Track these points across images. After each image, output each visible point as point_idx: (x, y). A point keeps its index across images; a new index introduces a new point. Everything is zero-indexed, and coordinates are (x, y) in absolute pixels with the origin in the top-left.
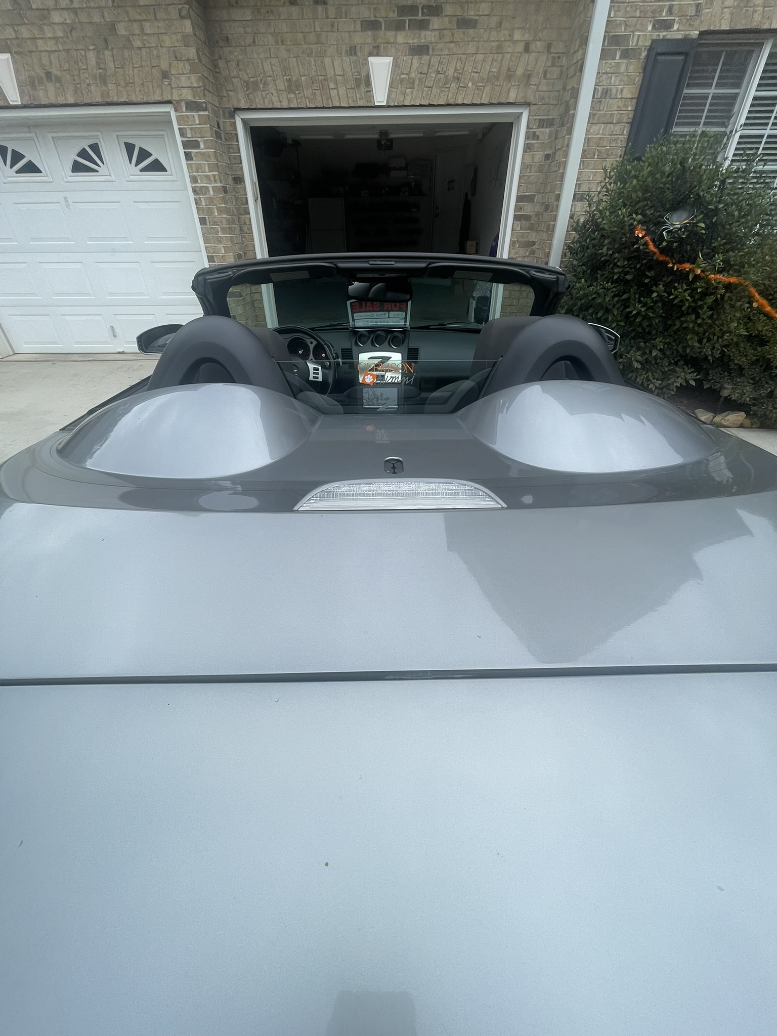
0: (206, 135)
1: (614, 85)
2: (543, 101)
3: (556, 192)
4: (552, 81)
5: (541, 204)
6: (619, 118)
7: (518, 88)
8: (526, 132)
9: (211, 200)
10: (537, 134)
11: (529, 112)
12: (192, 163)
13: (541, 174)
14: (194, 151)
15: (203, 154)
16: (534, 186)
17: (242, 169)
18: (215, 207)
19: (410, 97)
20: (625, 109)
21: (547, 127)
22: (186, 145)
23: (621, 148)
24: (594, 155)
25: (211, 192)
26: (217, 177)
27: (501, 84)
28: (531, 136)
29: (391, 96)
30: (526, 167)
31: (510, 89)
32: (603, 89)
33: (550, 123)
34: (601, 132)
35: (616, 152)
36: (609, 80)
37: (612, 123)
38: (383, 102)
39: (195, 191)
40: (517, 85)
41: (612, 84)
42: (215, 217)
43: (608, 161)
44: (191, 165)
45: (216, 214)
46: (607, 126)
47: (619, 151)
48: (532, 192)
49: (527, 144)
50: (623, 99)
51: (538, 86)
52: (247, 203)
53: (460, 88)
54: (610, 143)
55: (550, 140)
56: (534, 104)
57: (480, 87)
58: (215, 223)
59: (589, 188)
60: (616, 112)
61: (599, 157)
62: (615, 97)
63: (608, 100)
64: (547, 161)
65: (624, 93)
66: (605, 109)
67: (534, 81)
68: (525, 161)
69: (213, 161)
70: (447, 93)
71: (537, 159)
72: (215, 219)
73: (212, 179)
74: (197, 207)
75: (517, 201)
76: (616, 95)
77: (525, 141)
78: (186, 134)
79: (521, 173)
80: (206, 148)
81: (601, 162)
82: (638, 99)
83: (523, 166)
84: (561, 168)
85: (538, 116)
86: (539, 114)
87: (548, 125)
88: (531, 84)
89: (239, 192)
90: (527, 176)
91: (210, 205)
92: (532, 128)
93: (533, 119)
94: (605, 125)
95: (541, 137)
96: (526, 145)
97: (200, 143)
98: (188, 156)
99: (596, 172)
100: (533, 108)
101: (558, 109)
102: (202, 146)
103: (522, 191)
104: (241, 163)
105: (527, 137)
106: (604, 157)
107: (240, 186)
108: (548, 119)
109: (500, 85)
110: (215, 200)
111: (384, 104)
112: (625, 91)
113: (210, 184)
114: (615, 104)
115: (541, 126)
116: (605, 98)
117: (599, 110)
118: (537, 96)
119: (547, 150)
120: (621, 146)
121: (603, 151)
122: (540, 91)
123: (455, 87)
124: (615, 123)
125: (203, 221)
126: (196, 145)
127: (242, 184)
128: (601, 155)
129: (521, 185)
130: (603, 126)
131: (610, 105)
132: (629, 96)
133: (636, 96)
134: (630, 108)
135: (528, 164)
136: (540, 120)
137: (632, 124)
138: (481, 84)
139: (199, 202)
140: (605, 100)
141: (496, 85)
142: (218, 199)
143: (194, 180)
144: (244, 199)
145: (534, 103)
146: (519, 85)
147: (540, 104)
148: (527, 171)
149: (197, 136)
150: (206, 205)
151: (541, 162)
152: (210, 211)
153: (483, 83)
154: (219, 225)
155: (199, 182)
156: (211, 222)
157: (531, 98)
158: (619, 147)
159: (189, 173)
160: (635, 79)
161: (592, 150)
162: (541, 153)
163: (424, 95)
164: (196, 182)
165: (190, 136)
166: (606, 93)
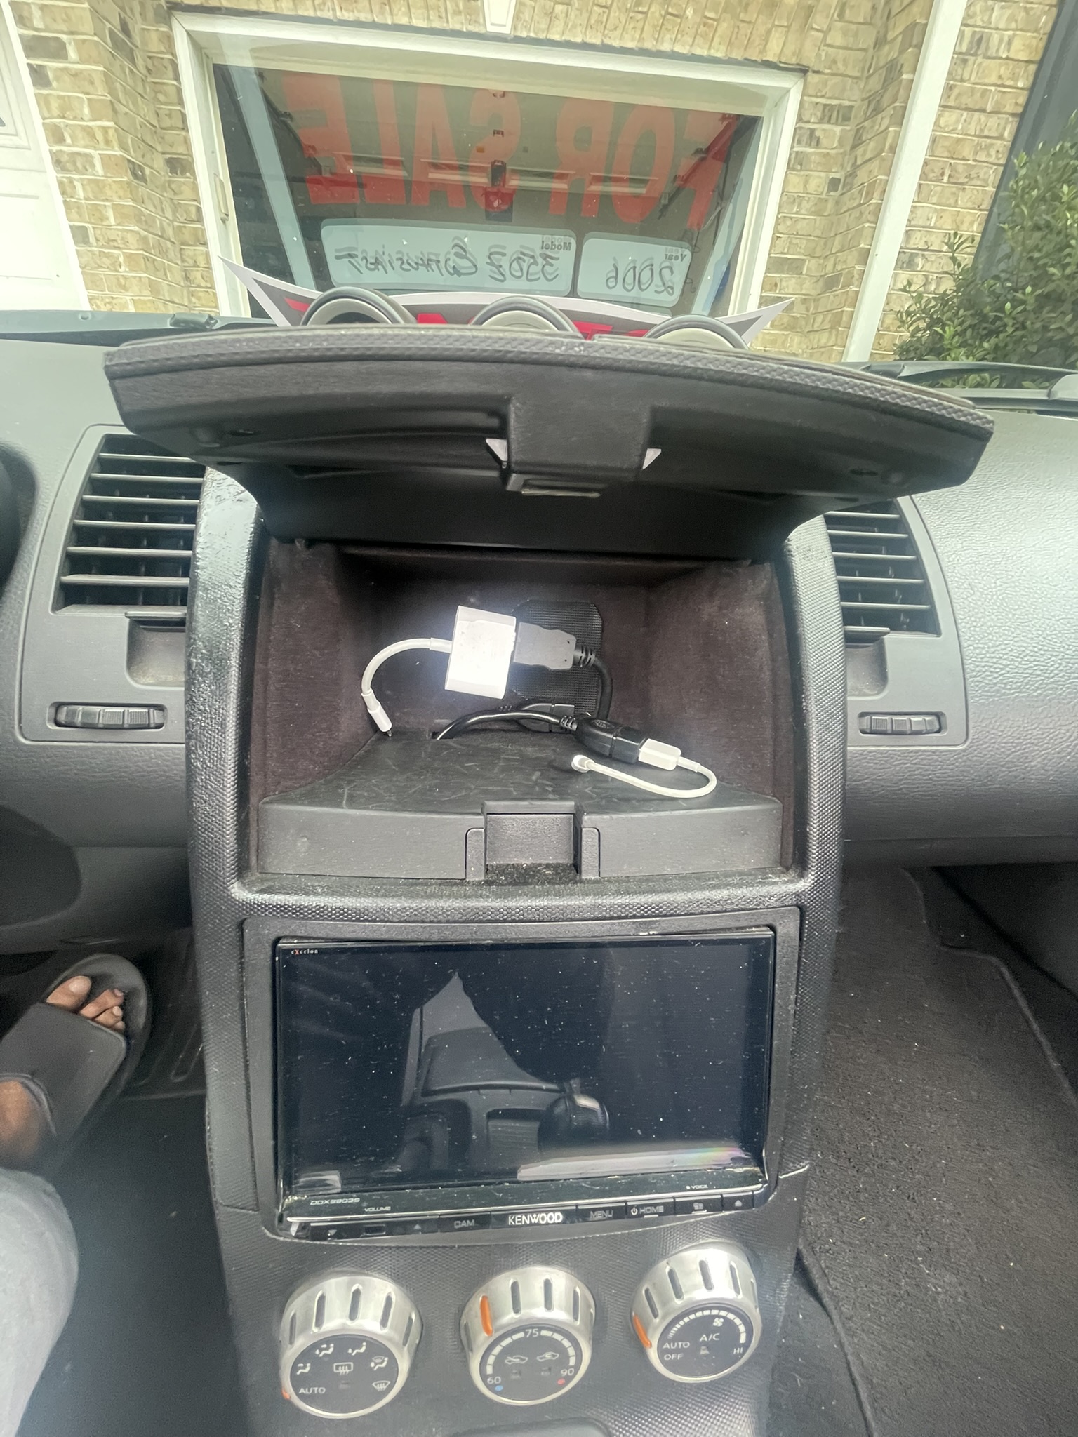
0: (82, 29)
1: (997, 29)
2: (834, 67)
3: (861, 246)
4: (854, 27)
5: (815, 279)
6: (997, 101)
7: (787, 33)
8: (795, 129)
9: (98, 186)
10: (817, 134)
11: (804, 89)
12: (48, 95)
13: (818, 218)
14: (52, 65)
15: (76, 75)
16: (805, 242)
17: (186, 141)
18: (107, 204)
19: (562, 22)
20: (1011, 83)
21: (836, 123)
22: (34, 46)
23: (995, 167)
24: (943, 174)
25: (99, 168)
26: (111, 132)
27: (753, 21)
28: (805, 138)
29: (521, 15)
30: (792, 200)
31: (769, 32)
32: (974, 33)
33: (844, 115)
34: (960, 127)
35: (985, 173)
36: (988, 13)
37: (983, 111)
38: (505, 26)
39: (58, 163)
40: (786, 27)
41: (993, 25)
42: (109, 227)
43: (967, 191)
44: (46, 97)
45: (112, 221)
46: (973, 116)
47: (991, 171)
48: (799, 254)
49: (797, 152)
50: (1011, 62)
51: (826, 33)
52: (200, 219)
53: (668, 17)
54: (976, 153)
55: (842, 151)
56: (815, 72)
57: (710, 22)
58: (110, 242)
59: (926, 242)
60: (993, 88)
61: (952, 180)
62: (994, 55)
63: (980, 59)
64: (832, 193)
65: (1013, 48)
66: (972, 79)
67: (819, 21)
68: (790, 188)
69: (101, 92)
70: (641, 24)
71: (812, 186)
72: (109, 232)
73: (100, 136)
74: (65, 202)
75: (768, 270)
76: (998, 50)
77: (792, 147)
78: (31, 20)
79: (779, 213)
80: (81, 61)
81: (954, 190)
82: (1041, 63)
83: (785, 198)
84: (875, 195)
85: (823, 96)
86: (823, 93)
87: (840, 120)
88: (813, 29)
89: (181, 193)
90: (791, 218)
91: (97, 199)
92: (808, 122)
93: (812, 102)
94: (970, 113)
95: (824, 142)
96: (793, 155)
97: (67, 45)
98: (38, 75)
99: (945, 210)
100: (813, 79)
101: (862, 86)
102: (72, 53)
103: (781, 250)
104: (185, 128)
105: (797, 138)
106: (961, 181)
107: (182, 180)
108: (840, 105)
109: (749, 22)
110: (107, 188)
111: (506, 30)
112: (1017, 44)
113: (95, 148)
114: (994, 71)
115: (826, 119)
116: (975, 55)
117: (962, 80)
118: (823, 54)
119: (833, 170)
120: (996, 161)
121: (960, 169)
122: (829, 45)
123: (657, 14)
124: (990, 113)
125: (80, 235)
126: (58, 51)
127: (188, 174)
128: (957, 175)
129: (778, 237)
130: (965, 114)
131: (983, 71)
132: (1023, 56)
133: (1038, 58)
134: (1020, 84)
135: (796, 195)
136: (825, 106)
137: (1021, 117)
138: (712, 15)
139: (69, 190)
140: (974, 58)
141: (743, 21)
142: (114, 186)
143: (56, 135)
144: (193, 210)
145: (816, 69)
146: (788, 27)
147: (827, 74)
148: (793, 209)
149: (59, 28)
150: (86, 199)
151: (822, 193)
152: (98, 216)
153: (716, 13)
154: (119, 248)
155: (69, 141)
156: (100, 238)
157: (810, 59)
158: (991, 163)
159: (44, 118)
160: (1040, 17)
161: (940, 164)
162: (823, 174)
163: (593, 21)
164: (61, 140)
165: (41, 26)
166: (979, 41)
